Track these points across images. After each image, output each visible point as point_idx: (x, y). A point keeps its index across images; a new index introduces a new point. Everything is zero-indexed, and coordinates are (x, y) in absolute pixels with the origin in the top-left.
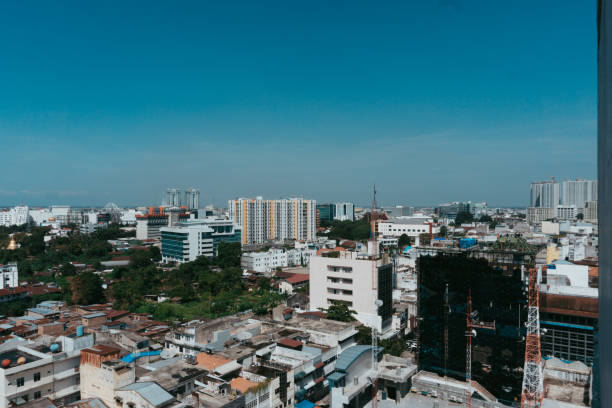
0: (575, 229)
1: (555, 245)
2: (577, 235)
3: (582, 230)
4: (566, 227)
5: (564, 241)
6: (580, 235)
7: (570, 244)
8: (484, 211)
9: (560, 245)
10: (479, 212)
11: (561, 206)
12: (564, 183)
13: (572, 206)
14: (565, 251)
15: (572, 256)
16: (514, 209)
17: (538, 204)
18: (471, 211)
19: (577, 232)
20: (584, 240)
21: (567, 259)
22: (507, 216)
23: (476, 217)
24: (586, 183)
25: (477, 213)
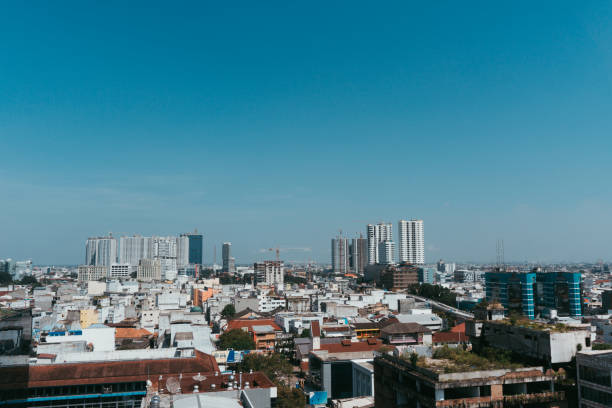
0: (120, 289)
1: (95, 307)
2: (121, 295)
3: (126, 290)
4: (116, 287)
5: (105, 302)
6: (124, 295)
7: (111, 305)
8: (28, 271)
9: (99, 307)
10: (21, 272)
11: (115, 264)
12: (122, 239)
13: (127, 264)
14: (105, 313)
15: (112, 319)
16: (69, 267)
17: (93, 262)
18: (11, 272)
19: (121, 291)
20: (127, 300)
21: (106, 322)
22: (56, 277)
23: (17, 278)
24: (143, 240)
25: (18, 275)
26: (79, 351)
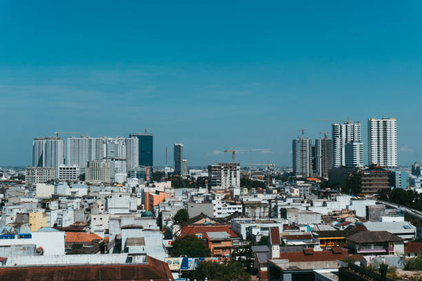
0: (68, 192)
1: (43, 210)
2: (69, 198)
3: (75, 193)
4: (65, 190)
5: (53, 205)
6: (73, 198)
7: (60, 208)
9: (48, 210)
11: (63, 166)
12: (69, 139)
13: (75, 166)
14: (54, 216)
15: (61, 222)
16: (16, 169)
17: (40, 163)
19: (70, 194)
20: (76, 203)
21: (55, 226)
24: (91, 140)
26: (29, 254)
